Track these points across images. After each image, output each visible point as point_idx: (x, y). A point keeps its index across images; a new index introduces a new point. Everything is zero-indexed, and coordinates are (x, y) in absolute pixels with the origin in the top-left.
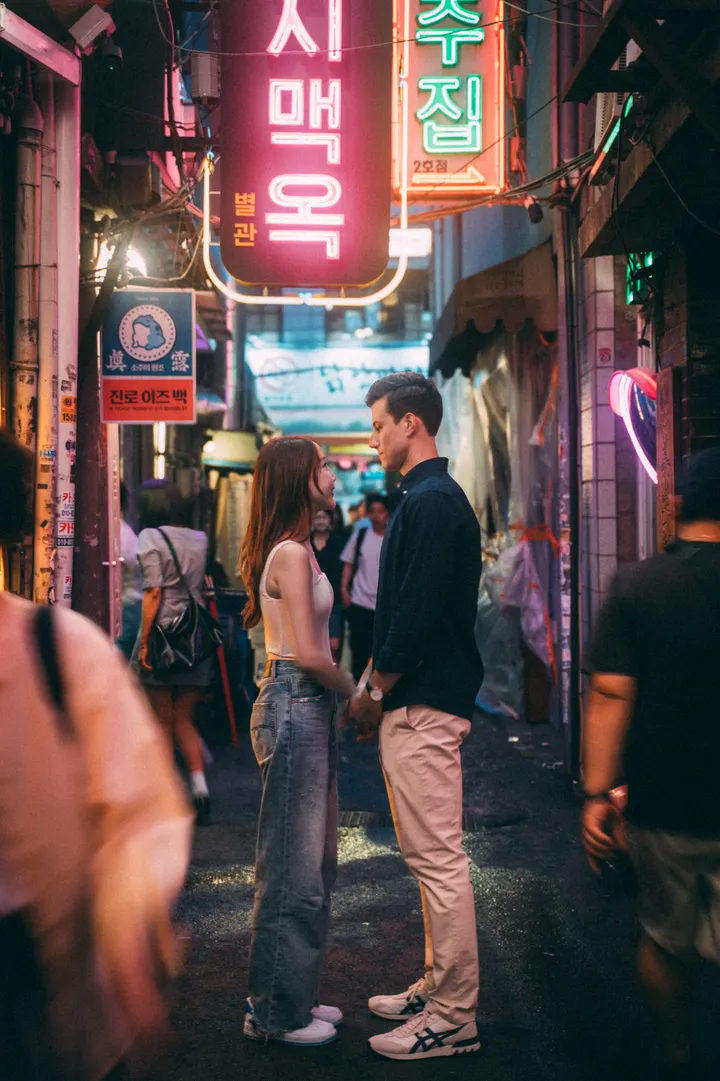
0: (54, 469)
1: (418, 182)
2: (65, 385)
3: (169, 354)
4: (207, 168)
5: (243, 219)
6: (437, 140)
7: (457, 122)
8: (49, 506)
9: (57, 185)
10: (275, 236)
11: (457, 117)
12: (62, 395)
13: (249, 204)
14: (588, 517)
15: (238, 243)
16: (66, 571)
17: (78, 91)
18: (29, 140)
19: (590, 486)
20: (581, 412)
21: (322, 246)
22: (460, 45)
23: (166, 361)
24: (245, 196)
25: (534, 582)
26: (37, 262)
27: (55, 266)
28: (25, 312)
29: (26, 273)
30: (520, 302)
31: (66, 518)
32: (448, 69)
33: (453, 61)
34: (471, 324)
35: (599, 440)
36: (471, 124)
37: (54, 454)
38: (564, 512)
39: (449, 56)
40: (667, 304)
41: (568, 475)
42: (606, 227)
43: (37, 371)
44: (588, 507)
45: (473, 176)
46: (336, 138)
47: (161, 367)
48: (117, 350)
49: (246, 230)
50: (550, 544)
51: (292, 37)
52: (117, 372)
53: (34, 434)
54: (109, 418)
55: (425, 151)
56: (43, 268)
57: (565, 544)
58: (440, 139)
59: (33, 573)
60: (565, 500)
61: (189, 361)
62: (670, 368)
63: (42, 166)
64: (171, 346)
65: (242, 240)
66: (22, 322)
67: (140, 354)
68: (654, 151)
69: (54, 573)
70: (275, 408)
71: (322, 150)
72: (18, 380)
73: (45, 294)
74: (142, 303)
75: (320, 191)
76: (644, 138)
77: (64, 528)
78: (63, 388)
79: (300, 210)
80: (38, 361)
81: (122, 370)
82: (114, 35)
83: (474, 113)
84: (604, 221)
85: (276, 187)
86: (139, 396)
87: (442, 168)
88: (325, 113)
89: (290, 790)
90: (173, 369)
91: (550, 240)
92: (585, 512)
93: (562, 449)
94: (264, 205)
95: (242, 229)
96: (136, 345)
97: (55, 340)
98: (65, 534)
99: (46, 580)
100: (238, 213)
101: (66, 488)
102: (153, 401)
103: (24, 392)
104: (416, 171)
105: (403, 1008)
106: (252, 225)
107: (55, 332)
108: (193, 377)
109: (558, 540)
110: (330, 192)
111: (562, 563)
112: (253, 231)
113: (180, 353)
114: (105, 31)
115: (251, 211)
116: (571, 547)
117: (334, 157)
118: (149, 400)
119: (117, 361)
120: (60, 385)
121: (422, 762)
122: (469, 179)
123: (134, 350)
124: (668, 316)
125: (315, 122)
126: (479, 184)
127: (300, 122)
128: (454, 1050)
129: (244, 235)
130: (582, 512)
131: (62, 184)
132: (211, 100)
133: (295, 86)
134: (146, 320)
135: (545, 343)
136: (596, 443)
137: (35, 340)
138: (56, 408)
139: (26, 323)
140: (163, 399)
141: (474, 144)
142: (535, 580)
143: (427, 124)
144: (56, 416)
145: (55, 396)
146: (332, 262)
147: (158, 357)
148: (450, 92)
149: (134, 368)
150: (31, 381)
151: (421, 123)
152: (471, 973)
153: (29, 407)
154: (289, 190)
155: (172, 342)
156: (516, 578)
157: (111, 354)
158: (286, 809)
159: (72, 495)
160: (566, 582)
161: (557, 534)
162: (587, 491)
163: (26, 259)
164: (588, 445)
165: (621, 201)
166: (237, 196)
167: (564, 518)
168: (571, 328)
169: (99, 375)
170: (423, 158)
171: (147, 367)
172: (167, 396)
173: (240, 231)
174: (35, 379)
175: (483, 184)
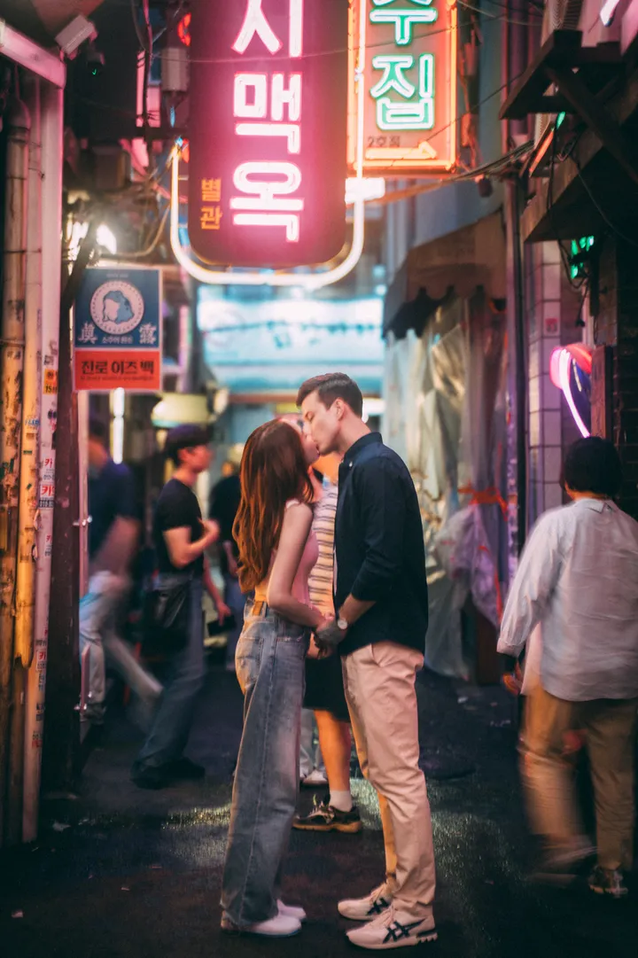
0: (38, 436)
1: (372, 157)
2: (48, 360)
3: (138, 327)
4: (176, 155)
5: (209, 204)
6: (392, 117)
7: (411, 99)
8: (33, 470)
9: (42, 176)
10: (239, 220)
11: (408, 95)
12: (45, 368)
13: (214, 190)
14: (535, 482)
15: (204, 226)
16: (47, 530)
17: (61, 93)
18: (18, 137)
19: (537, 451)
20: (529, 380)
21: (283, 229)
22: (413, 24)
23: (135, 334)
24: (211, 182)
25: (483, 545)
26: (23, 248)
27: (40, 251)
28: (13, 293)
29: (14, 258)
30: (471, 269)
31: (48, 481)
32: (402, 49)
33: (405, 41)
34: (423, 291)
35: (546, 407)
36: (422, 102)
37: (38, 423)
38: (512, 477)
39: (402, 35)
40: (601, 288)
41: (516, 440)
42: (542, 221)
43: (24, 347)
44: (535, 471)
45: (424, 151)
46: (297, 129)
47: (130, 340)
48: (89, 323)
49: (211, 214)
50: (500, 508)
51: (256, 35)
52: (89, 344)
53: (20, 405)
54: (80, 387)
55: (378, 128)
56: (29, 253)
57: (513, 507)
58: (393, 116)
59: (18, 532)
60: (513, 465)
61: (156, 333)
62: (603, 346)
63: (29, 160)
64: (139, 321)
65: (207, 223)
66: (10, 302)
67: (110, 327)
68: (579, 166)
69: (37, 532)
70: (221, 364)
71: (283, 141)
72: (6, 354)
73: (31, 277)
74: (113, 279)
75: (282, 178)
76: (571, 154)
77: (46, 490)
78: (46, 362)
79: (262, 196)
80: (24, 338)
81: (93, 342)
82: (95, 41)
83: (426, 90)
84: (541, 216)
85: (240, 175)
86: (109, 367)
87: (395, 143)
88: (286, 106)
89: (270, 715)
90: (141, 341)
91: (501, 209)
92: (532, 477)
93: (510, 415)
94: (229, 191)
95: (209, 214)
96: (106, 318)
97: (39, 319)
98: (47, 495)
99: (31, 538)
100: (205, 198)
101: (48, 453)
102: (122, 372)
103: (12, 366)
104: (370, 146)
105: (369, 910)
106: (218, 210)
107: (39, 312)
108: (160, 349)
109: (506, 503)
110: (290, 179)
111: (509, 525)
112: (219, 216)
113: (147, 327)
114: (88, 39)
115: (216, 197)
116: (519, 511)
117: (294, 147)
118: (118, 369)
119: (88, 333)
120: (43, 359)
121: (386, 693)
122: (421, 155)
123: (105, 324)
124: (602, 298)
125: (277, 114)
126: (431, 159)
127: (262, 113)
128: (419, 939)
129: (211, 218)
130: (529, 476)
131: (47, 176)
132: (180, 93)
133: (258, 80)
134: (116, 296)
135: (495, 311)
136: (543, 410)
137: (22, 319)
138: (40, 381)
139: (14, 304)
140: (132, 369)
141: (426, 120)
142: (485, 543)
143: (380, 103)
144: (39, 388)
145: (39, 368)
146: (292, 244)
147: (127, 330)
148: (404, 70)
149: (104, 340)
150: (18, 356)
151: (375, 100)
152: (429, 873)
153: (16, 380)
154: (252, 177)
155: (141, 316)
156: (467, 540)
157: (83, 326)
158: (266, 731)
159: (53, 462)
160: (513, 545)
161: (505, 498)
162: (534, 456)
163: (14, 245)
164: (535, 412)
165: (554, 201)
166: (204, 183)
167: (512, 482)
168: (520, 298)
169: (72, 346)
170: (377, 135)
171: (117, 340)
172: (135, 367)
173: (206, 215)
174: (22, 354)
175: (435, 159)
